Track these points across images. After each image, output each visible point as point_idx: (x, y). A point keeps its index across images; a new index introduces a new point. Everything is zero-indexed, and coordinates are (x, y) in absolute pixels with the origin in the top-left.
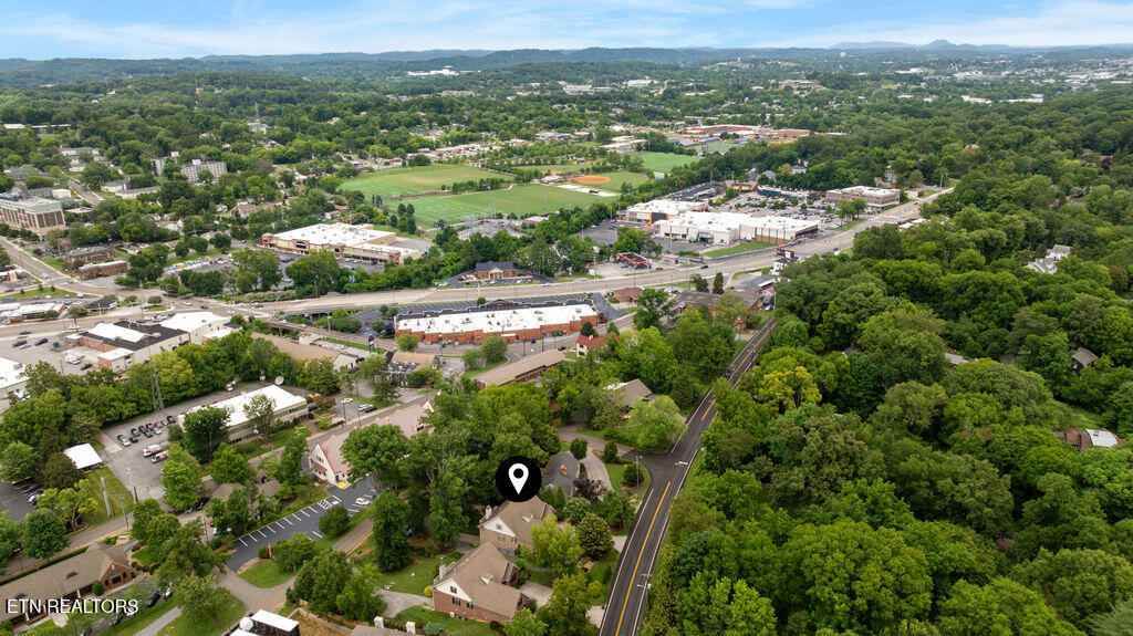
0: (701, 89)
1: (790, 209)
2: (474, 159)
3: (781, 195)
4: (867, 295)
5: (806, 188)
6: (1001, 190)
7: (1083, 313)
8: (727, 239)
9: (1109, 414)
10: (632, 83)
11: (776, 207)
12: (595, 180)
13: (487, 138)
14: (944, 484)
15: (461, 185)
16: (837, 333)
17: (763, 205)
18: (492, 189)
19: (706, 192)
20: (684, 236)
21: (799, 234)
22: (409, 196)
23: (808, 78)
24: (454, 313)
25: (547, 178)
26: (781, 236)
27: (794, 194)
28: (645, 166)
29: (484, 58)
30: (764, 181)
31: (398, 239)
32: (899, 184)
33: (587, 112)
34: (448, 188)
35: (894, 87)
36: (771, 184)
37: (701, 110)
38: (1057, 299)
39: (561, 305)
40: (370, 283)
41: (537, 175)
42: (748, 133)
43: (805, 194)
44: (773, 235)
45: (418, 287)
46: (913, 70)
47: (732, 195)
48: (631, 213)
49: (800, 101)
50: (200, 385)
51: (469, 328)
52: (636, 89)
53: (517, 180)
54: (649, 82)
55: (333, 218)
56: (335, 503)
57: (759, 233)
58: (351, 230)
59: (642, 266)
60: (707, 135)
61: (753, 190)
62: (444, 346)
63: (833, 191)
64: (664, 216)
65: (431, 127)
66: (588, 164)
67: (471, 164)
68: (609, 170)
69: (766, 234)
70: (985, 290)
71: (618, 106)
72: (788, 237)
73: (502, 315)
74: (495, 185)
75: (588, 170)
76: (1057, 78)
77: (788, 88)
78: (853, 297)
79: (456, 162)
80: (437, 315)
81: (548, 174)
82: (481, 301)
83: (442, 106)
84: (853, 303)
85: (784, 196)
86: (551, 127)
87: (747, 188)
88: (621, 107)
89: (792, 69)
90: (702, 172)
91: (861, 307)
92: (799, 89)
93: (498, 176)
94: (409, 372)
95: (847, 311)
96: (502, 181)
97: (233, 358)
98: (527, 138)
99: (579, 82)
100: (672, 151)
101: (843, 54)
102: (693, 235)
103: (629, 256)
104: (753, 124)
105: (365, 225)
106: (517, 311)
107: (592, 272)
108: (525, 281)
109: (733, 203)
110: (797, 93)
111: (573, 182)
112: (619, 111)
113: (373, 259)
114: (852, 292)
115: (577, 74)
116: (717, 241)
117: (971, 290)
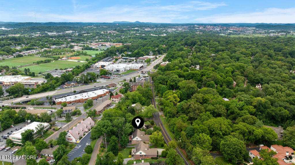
0: (88, 33)
1: (132, 62)
2: (37, 54)
3: (128, 59)
4: (176, 78)
5: (134, 57)
6: (176, 55)
7: (213, 77)
8: (123, 70)
9: (224, 95)
10: (67, 32)
11: (129, 62)
12: (76, 58)
13: (36, 48)
14: (216, 110)
15: (39, 62)
16: (170, 87)
17: (126, 62)
18: (49, 62)
19: (110, 59)
20: (112, 70)
21: (140, 68)
22: (23, 66)
23: (114, 30)
24: (70, 95)
25: (63, 58)
26: (136, 68)
27: (132, 58)
28: (88, 54)
29: (15, 25)
30: (123, 56)
31: (32, 78)
32: (154, 55)
33: (61, 40)
34: (36, 63)
35: (134, 32)
36: (125, 56)
37: (91, 39)
38: (207, 75)
39: (98, 90)
40: (36, 91)
41: (59, 58)
42: (108, 44)
43: (134, 58)
44: (134, 68)
45: (51, 90)
46: (136, 28)
47: (117, 60)
48: (95, 66)
49: (114, 36)
50: (4, 127)
51: (77, 99)
52: (69, 34)
53: (55, 59)
54: (72, 32)
55: (2, 74)
56: (80, 146)
57: (131, 68)
58: (15, 77)
59: (109, 78)
60: (97, 45)
61: (121, 58)
62: (73, 104)
63: (141, 57)
64: (104, 66)
65: (16, 46)
66: (71, 54)
67: (36, 56)
68: (78, 55)
69: (132, 68)
70: (194, 75)
71: (69, 38)
72: (138, 68)
73: (84, 94)
74: (49, 61)
75: (73, 56)
76: (166, 30)
77: (110, 33)
78: (173, 79)
79: (31, 55)
80: (66, 97)
81: (63, 57)
82: (75, 92)
83: (16, 39)
84: (174, 80)
85: (129, 59)
86: (54, 44)
87: (119, 58)
88: (70, 39)
89: (107, 28)
90: (106, 55)
91: (176, 81)
92: (113, 33)
93: (48, 59)
94: (70, 112)
95: (173, 82)
96: (51, 60)
97: (11, 117)
98: (48, 48)
99: (52, 32)
100: (92, 50)
101: (117, 24)
102: (115, 70)
103: (105, 76)
104: (107, 42)
105: (19, 75)
106: (88, 93)
107: (98, 81)
108: (81, 85)
109: (118, 61)
110: (112, 34)
111: (70, 59)
112: (70, 40)
113: (29, 85)
114: (173, 78)
115: (50, 30)
116: (121, 71)
117: (191, 75)
